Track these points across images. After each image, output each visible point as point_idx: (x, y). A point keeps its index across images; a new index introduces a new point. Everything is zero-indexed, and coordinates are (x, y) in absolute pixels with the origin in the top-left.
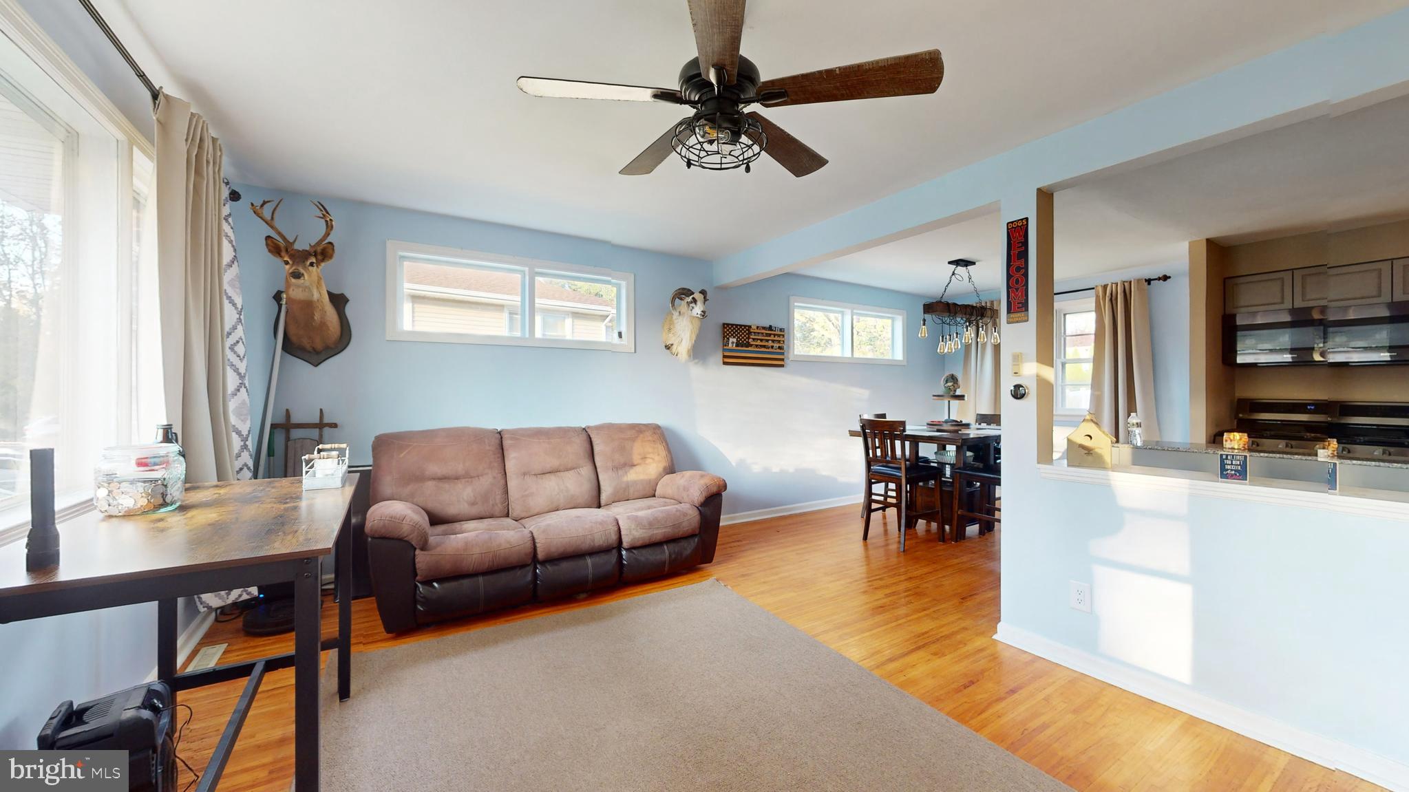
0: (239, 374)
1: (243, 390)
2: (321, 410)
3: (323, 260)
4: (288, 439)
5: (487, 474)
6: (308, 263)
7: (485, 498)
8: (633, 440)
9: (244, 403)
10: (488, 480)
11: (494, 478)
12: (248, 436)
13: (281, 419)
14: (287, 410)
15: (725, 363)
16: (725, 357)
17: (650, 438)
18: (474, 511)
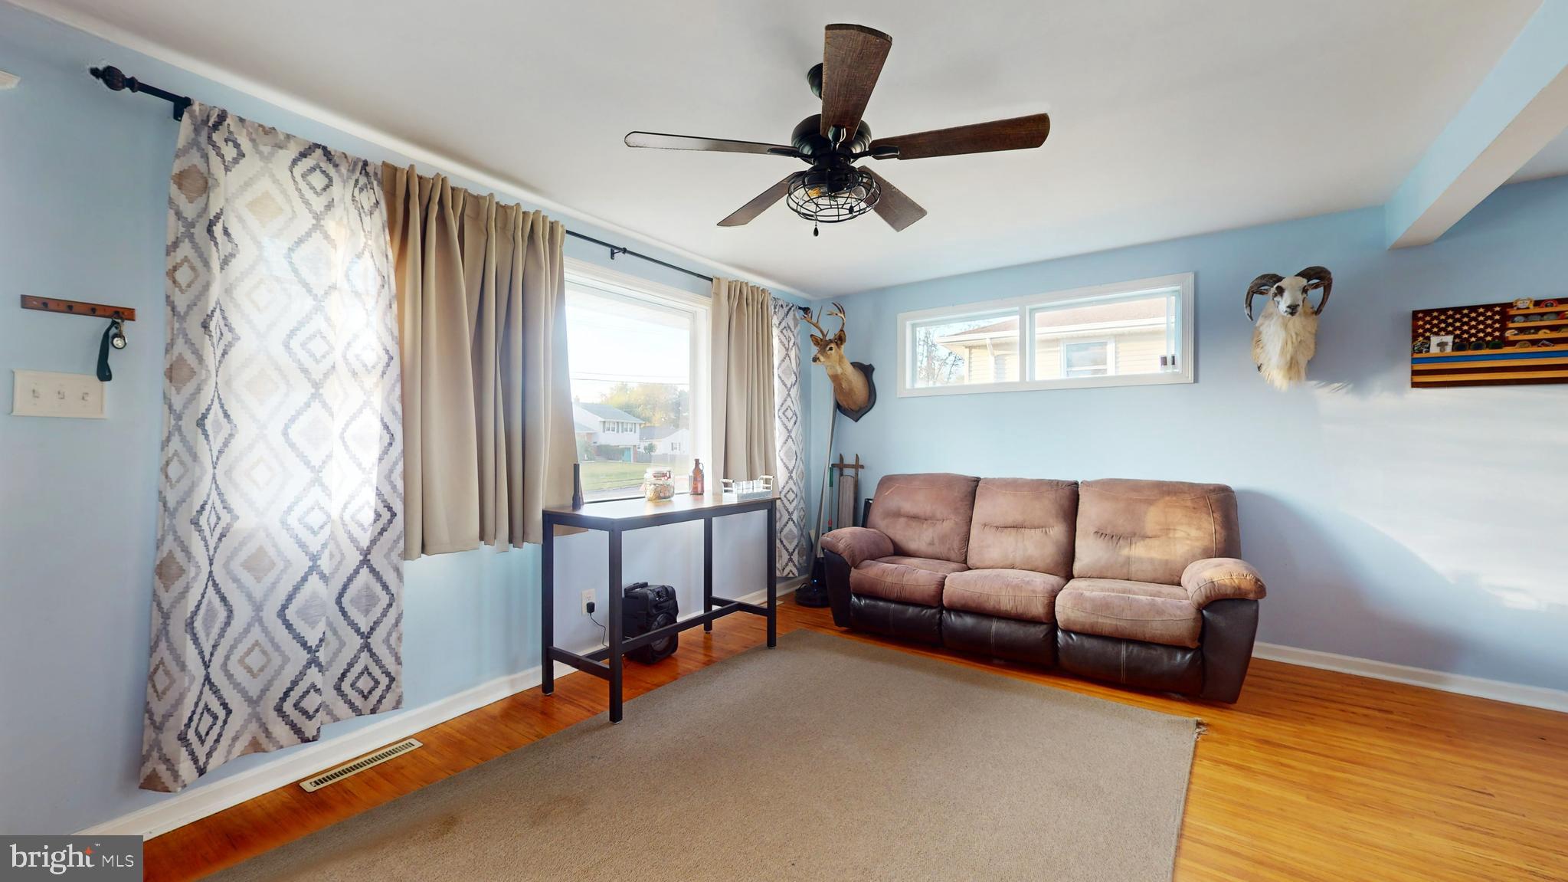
0: (788, 430)
1: (790, 440)
2: (857, 455)
3: (841, 344)
4: (841, 475)
5: (951, 519)
6: (828, 348)
7: (943, 539)
8: (1150, 502)
9: (790, 448)
10: (949, 525)
11: (956, 524)
12: (793, 470)
13: (837, 462)
14: (841, 455)
15: (1415, 385)
16: (1415, 373)
17: (1189, 504)
18: (930, 550)
